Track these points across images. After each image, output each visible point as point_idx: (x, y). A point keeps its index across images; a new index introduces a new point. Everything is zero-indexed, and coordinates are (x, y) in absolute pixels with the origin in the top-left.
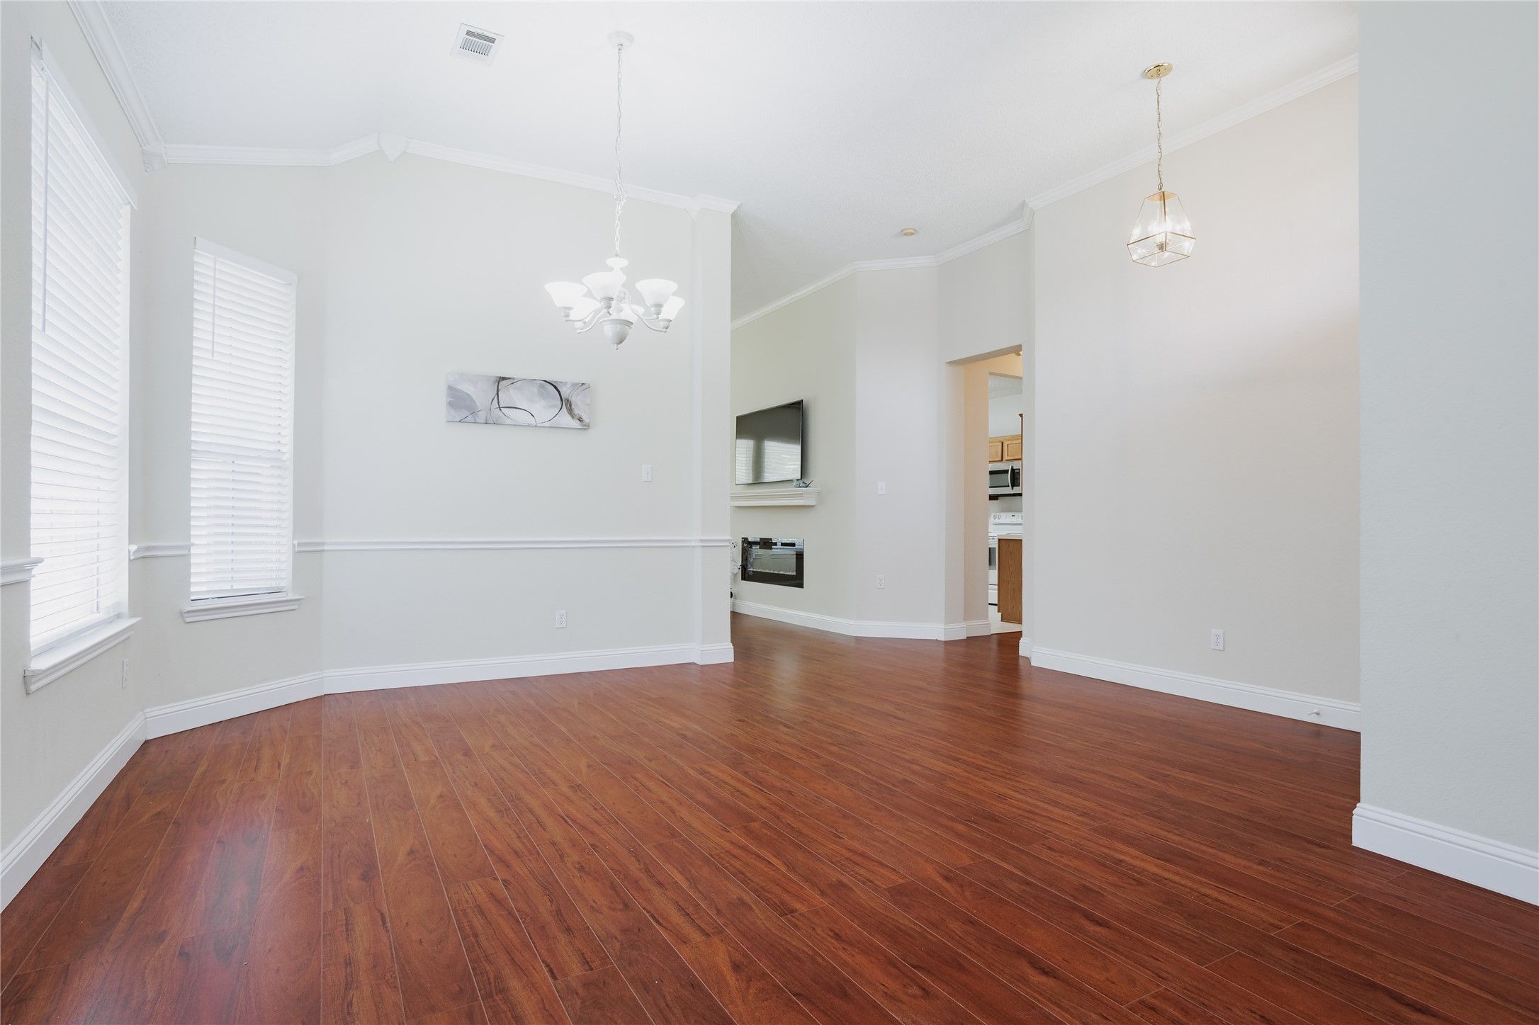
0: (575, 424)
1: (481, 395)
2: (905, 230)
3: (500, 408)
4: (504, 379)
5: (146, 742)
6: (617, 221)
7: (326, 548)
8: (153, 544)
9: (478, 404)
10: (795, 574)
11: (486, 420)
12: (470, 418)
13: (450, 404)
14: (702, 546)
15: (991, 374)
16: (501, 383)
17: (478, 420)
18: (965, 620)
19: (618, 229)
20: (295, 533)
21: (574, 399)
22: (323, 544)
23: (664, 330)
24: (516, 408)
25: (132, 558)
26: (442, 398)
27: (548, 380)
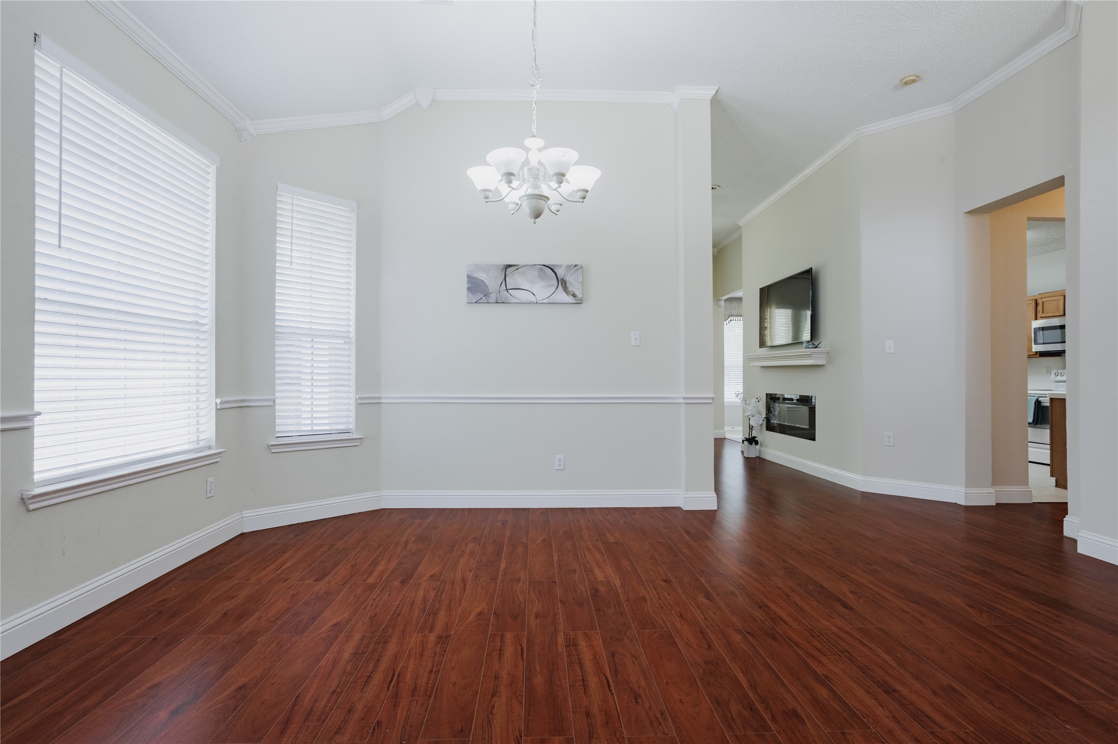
0: (570, 299)
1: (492, 281)
2: (904, 78)
3: (507, 290)
4: (510, 266)
5: (242, 534)
6: (534, 105)
7: (382, 401)
8: (245, 398)
9: (490, 288)
10: (808, 427)
11: (497, 300)
12: (484, 300)
13: (469, 289)
14: (686, 403)
15: (1029, 219)
16: (508, 270)
17: (490, 301)
18: (994, 483)
19: (535, 112)
20: (358, 390)
21: (569, 279)
22: (380, 398)
23: (581, 200)
24: (520, 289)
25: (218, 408)
26: (464, 285)
27: (546, 264)
